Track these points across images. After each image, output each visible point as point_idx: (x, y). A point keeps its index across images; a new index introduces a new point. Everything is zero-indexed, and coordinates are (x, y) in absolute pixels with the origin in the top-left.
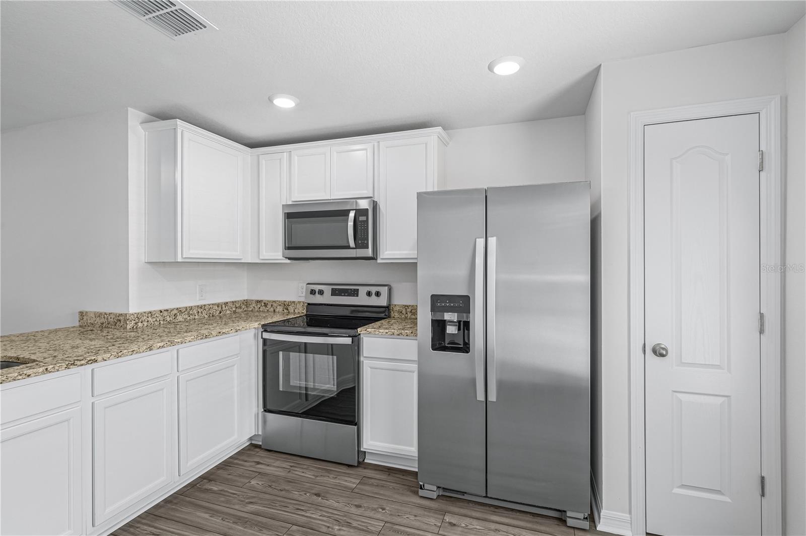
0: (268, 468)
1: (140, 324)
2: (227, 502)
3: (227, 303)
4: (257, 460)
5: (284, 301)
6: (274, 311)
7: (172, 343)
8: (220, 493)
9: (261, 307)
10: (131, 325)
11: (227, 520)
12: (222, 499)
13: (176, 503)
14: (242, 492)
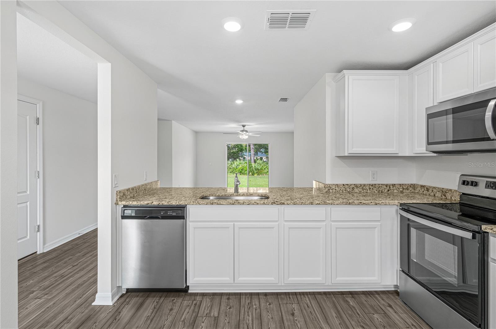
0: (394, 314)
1: (331, 191)
2: (351, 316)
3: (395, 185)
4: (392, 304)
5: (442, 188)
6: (434, 195)
7: (325, 203)
8: (352, 308)
9: (424, 191)
10: (326, 190)
11: (342, 326)
12: (350, 312)
13: (327, 298)
14: (364, 316)
